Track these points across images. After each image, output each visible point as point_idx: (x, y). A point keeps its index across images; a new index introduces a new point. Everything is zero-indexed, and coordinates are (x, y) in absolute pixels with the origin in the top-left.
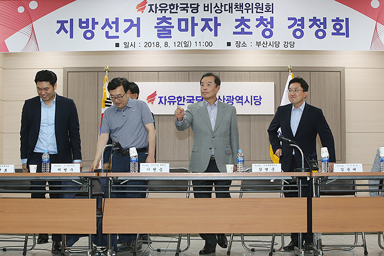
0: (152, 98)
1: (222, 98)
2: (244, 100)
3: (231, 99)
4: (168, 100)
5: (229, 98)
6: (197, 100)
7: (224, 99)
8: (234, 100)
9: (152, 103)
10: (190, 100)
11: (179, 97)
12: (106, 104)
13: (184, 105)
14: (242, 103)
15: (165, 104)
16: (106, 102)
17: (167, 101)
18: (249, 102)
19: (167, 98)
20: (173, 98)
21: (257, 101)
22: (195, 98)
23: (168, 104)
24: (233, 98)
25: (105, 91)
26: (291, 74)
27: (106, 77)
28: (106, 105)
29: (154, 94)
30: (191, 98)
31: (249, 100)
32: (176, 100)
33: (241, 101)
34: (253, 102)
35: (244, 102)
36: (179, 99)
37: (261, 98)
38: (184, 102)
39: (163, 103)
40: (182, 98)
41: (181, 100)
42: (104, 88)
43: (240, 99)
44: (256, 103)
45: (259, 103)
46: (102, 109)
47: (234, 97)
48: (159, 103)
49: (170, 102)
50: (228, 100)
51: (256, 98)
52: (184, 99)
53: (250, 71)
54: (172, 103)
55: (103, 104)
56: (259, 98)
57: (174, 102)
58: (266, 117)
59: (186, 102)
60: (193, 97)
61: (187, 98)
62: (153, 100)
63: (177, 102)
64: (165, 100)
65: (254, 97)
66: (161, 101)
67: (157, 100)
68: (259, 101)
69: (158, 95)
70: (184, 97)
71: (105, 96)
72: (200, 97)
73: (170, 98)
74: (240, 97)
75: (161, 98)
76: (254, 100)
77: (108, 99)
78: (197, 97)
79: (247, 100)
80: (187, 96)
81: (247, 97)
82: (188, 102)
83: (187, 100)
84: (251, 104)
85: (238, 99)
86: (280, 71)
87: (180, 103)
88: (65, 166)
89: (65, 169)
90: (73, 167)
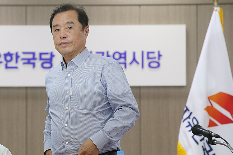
2: (129, 58)
6: (41, 59)
10: (29, 60)
11: (9, 54)
13: (16, 68)
14: (125, 64)
18: (138, 63)
21: (153, 60)
22: (37, 56)
24: (108, 56)
26: (218, 8)
30: (30, 56)
31: (139, 59)
32: (2, 59)
33: (122, 60)
34: (146, 62)
35: (129, 61)
36: (8, 58)
37: (160, 56)
38: (17, 62)
40: (14, 57)
41: (12, 59)
43: (120, 57)
44: (152, 65)
45: (156, 65)
47: (111, 54)
51: (151, 55)
52: (17, 57)
53: (140, 5)
56: (156, 55)
59: (20, 62)
60: (34, 54)
61: (22, 56)
63: (4, 62)
65: (148, 53)
68: (157, 60)
70: (17, 53)
72: (47, 54)
74: (120, 54)
76: (148, 58)
78: (41, 54)
79: (134, 59)
80: (24, 53)
81: (134, 53)
82: (24, 63)
83: (23, 59)
84: (143, 67)
85: (117, 56)
86: (197, 5)
87: (10, 65)
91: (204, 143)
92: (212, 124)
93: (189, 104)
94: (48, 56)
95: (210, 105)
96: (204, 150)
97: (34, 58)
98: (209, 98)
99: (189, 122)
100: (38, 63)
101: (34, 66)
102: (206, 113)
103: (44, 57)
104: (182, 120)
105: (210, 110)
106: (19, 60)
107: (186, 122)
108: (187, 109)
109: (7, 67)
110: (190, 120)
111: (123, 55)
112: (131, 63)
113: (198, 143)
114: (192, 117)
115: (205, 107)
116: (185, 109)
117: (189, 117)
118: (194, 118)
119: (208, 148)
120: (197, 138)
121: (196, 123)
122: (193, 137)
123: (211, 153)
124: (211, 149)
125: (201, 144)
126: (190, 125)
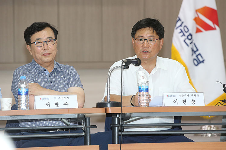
88: (55, 98)
89: (57, 104)
90: (67, 100)
91: (193, 46)
92: (198, 31)
93: (181, 15)
95: (197, 16)
96: (193, 50)
98: (197, 11)
99: (181, 30)
102: (194, 22)
104: (175, 28)
105: (197, 20)
107: (179, 29)
108: (180, 19)
113: (188, 45)
114: (183, 25)
115: (193, 17)
116: (178, 19)
117: (181, 26)
118: (185, 26)
119: (195, 49)
120: (188, 42)
121: (186, 30)
122: (184, 41)
123: (197, 53)
124: (197, 50)
125: (191, 46)
126: (182, 31)
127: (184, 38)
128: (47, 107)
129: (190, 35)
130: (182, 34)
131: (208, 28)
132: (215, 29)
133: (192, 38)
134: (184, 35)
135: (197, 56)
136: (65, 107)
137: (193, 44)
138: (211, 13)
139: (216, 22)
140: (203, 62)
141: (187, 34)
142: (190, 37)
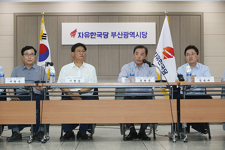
0: (73, 33)
1: (121, 34)
2: (136, 34)
3: (127, 34)
4: (85, 35)
5: (125, 33)
6: (104, 35)
7: (122, 34)
8: (129, 34)
9: (74, 37)
10: (99, 35)
11: (92, 33)
12: (43, 37)
13: (95, 38)
14: (134, 36)
15: (83, 38)
16: (43, 36)
17: (83, 36)
18: (139, 36)
19: (84, 34)
20: (88, 33)
21: (144, 35)
22: (102, 34)
23: (84, 37)
24: (128, 34)
25: (42, 29)
26: (167, 17)
27: (43, 19)
28: (43, 39)
29: (75, 31)
30: (100, 34)
31: (139, 35)
32: (90, 35)
33: (133, 35)
34: (142, 36)
35: (135, 35)
37: (146, 33)
38: (95, 36)
39: (81, 37)
40: (94, 34)
41: (93, 35)
42: (41, 27)
43: (132, 34)
44: (144, 37)
45: (145, 37)
46: (40, 41)
48: (79, 37)
49: (86, 36)
50: (124, 35)
51: (143, 33)
52: (95, 34)
53: (139, 15)
54: (87, 37)
55: (41, 37)
56: (145, 33)
57: (88, 36)
58: (150, 46)
59: (96, 36)
60: (101, 33)
62: (75, 35)
63: (91, 36)
64: (83, 35)
65: (142, 32)
66: (80, 36)
67: (77, 35)
68: (145, 35)
69: (78, 31)
70: (95, 33)
71: (42, 32)
72: (106, 33)
73: (86, 33)
74: (132, 33)
75: (80, 33)
76: (142, 34)
77: (44, 34)
78: (104, 33)
79: (137, 35)
80: (97, 32)
81: (137, 32)
82: (98, 36)
83: (97, 35)
84: (140, 38)
85: (131, 34)
86: (160, 15)
87: (92, 37)
88: (14, 79)
89: (15, 81)
90: (20, 80)
92: (165, 58)
93: (157, 51)
94: (106, 34)
96: (162, 67)
97: (101, 34)
98: (164, 49)
100: (103, 36)
101: (101, 38)
102: (163, 54)
103: (105, 34)
106: (96, 35)
107: (156, 57)
108: (156, 53)
109: (91, 38)
110: (157, 57)
111: (133, 33)
112: (136, 36)
113: (160, 65)
114: (158, 56)
117: (157, 56)
118: (159, 56)
119: (163, 67)
120: (160, 63)
121: (159, 58)
122: (158, 63)
123: (164, 69)
124: (165, 67)
125: (161, 65)
126: (157, 58)
127: (158, 61)
128: (11, 83)
129: (161, 60)
130: (157, 59)
131: (169, 57)
132: (173, 57)
133: (162, 61)
134: (158, 60)
135: (164, 70)
136: (19, 83)
137: (162, 64)
138: (171, 50)
139: (173, 54)
140: (167, 73)
141: (159, 60)
142: (161, 61)
